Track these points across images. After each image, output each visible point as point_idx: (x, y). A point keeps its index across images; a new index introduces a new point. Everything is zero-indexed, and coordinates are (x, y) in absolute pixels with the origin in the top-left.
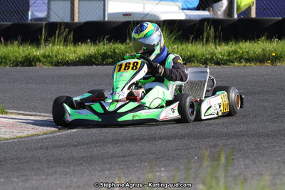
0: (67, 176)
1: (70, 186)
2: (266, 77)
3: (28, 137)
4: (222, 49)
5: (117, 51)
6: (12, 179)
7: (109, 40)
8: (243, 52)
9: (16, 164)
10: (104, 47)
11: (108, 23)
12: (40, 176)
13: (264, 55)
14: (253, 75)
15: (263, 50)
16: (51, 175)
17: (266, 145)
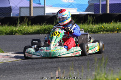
0: (33, 75)
1: (34, 78)
2: (115, 37)
3: (14, 61)
4: (96, 27)
5: (50, 28)
6: (9, 76)
7: (47, 24)
8: (104, 28)
9: (10, 71)
10: (45, 26)
11: (46, 16)
12: (21, 75)
13: (114, 29)
14: (110, 37)
15: (114, 27)
16: (26, 74)
17: (118, 62)
